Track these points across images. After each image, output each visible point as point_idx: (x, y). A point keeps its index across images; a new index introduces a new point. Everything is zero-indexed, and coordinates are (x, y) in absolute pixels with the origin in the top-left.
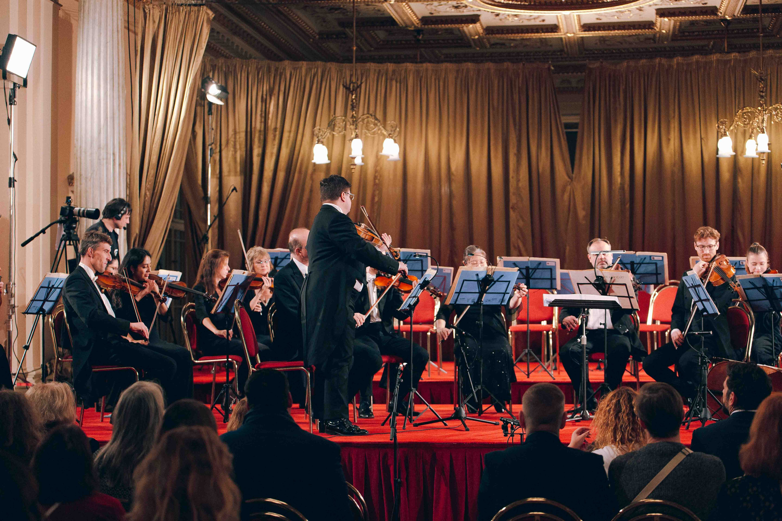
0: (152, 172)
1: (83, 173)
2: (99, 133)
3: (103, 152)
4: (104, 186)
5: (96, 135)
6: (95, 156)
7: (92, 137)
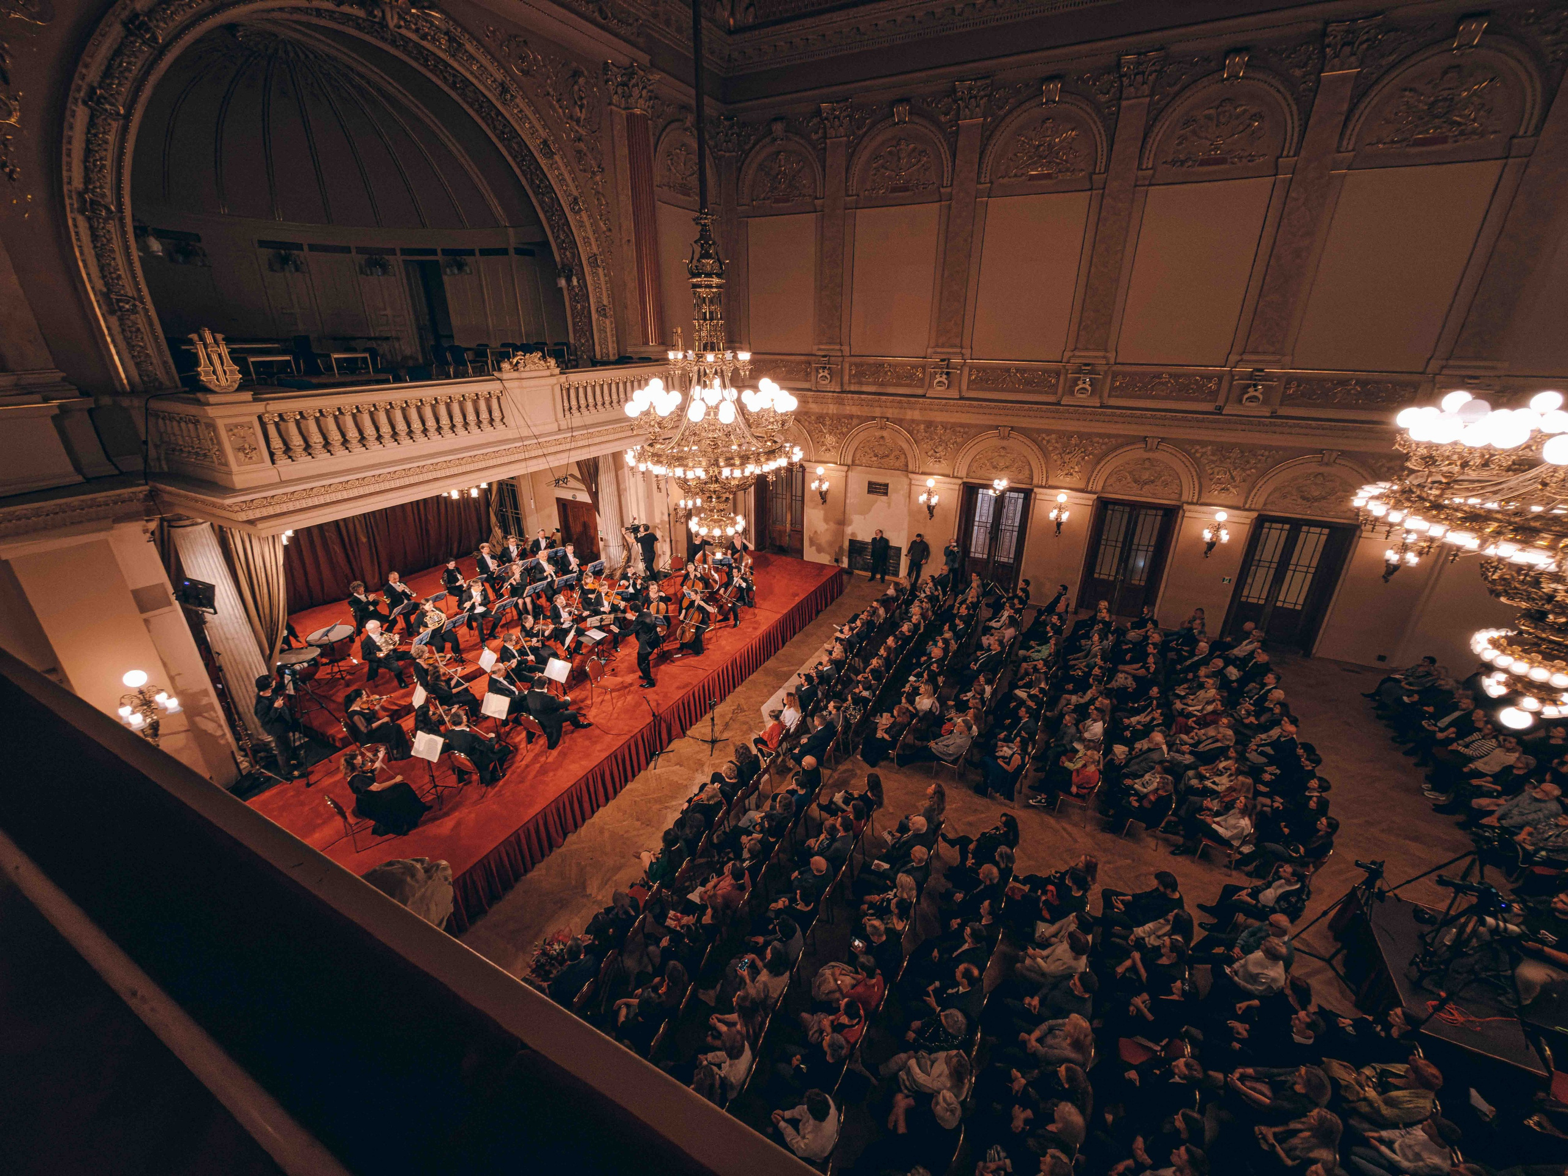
0: (268, 620)
2: (233, 610)
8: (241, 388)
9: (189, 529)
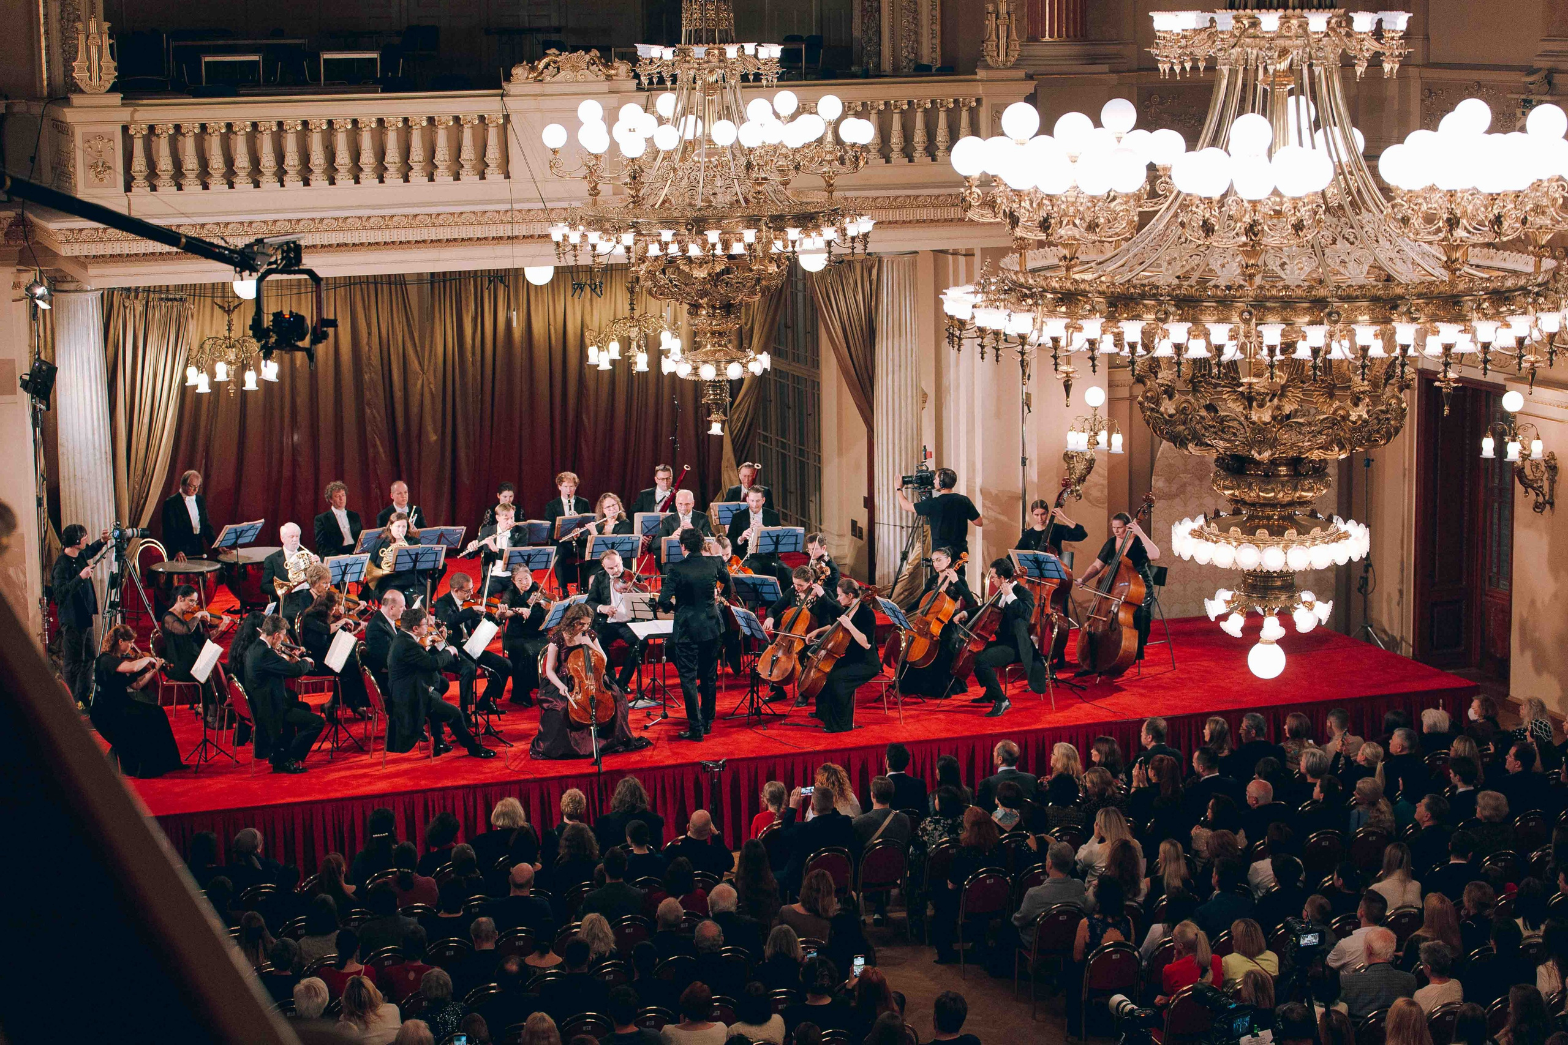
0: (140, 466)
1: (78, 474)
2: (93, 434)
3: (97, 453)
4: (100, 487)
5: (90, 436)
6: (91, 457)
7: (87, 438)
8: (113, 89)
9: (73, 296)
